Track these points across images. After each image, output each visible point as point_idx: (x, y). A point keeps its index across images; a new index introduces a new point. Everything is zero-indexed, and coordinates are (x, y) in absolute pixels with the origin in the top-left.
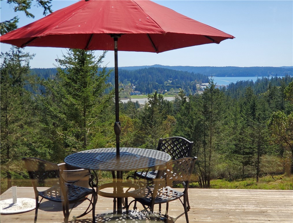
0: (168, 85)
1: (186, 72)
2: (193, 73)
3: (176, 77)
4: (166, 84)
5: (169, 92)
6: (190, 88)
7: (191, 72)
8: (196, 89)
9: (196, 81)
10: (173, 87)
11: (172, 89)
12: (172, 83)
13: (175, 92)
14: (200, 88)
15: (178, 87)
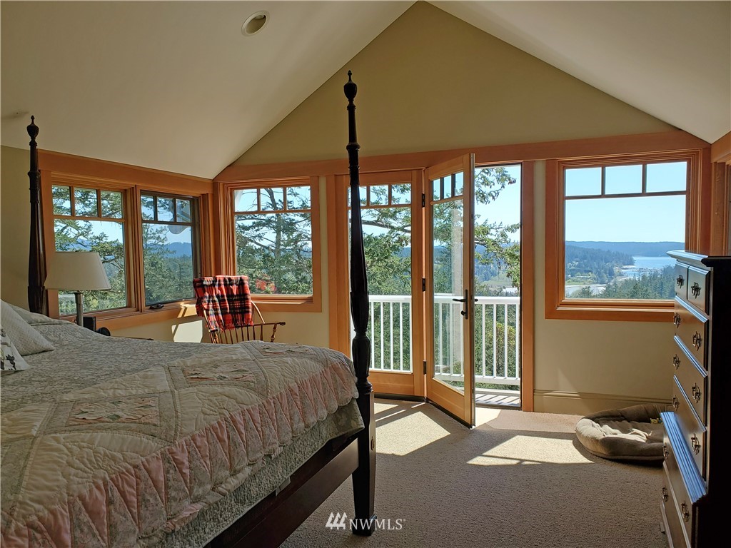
0: (573, 268)
1: (599, 250)
2: (609, 251)
3: (585, 258)
4: (570, 267)
5: (574, 278)
6: (606, 273)
7: (606, 250)
8: (614, 275)
9: (613, 262)
10: (579, 271)
11: (579, 273)
12: (578, 266)
13: (583, 278)
14: (620, 273)
15: (587, 272)
